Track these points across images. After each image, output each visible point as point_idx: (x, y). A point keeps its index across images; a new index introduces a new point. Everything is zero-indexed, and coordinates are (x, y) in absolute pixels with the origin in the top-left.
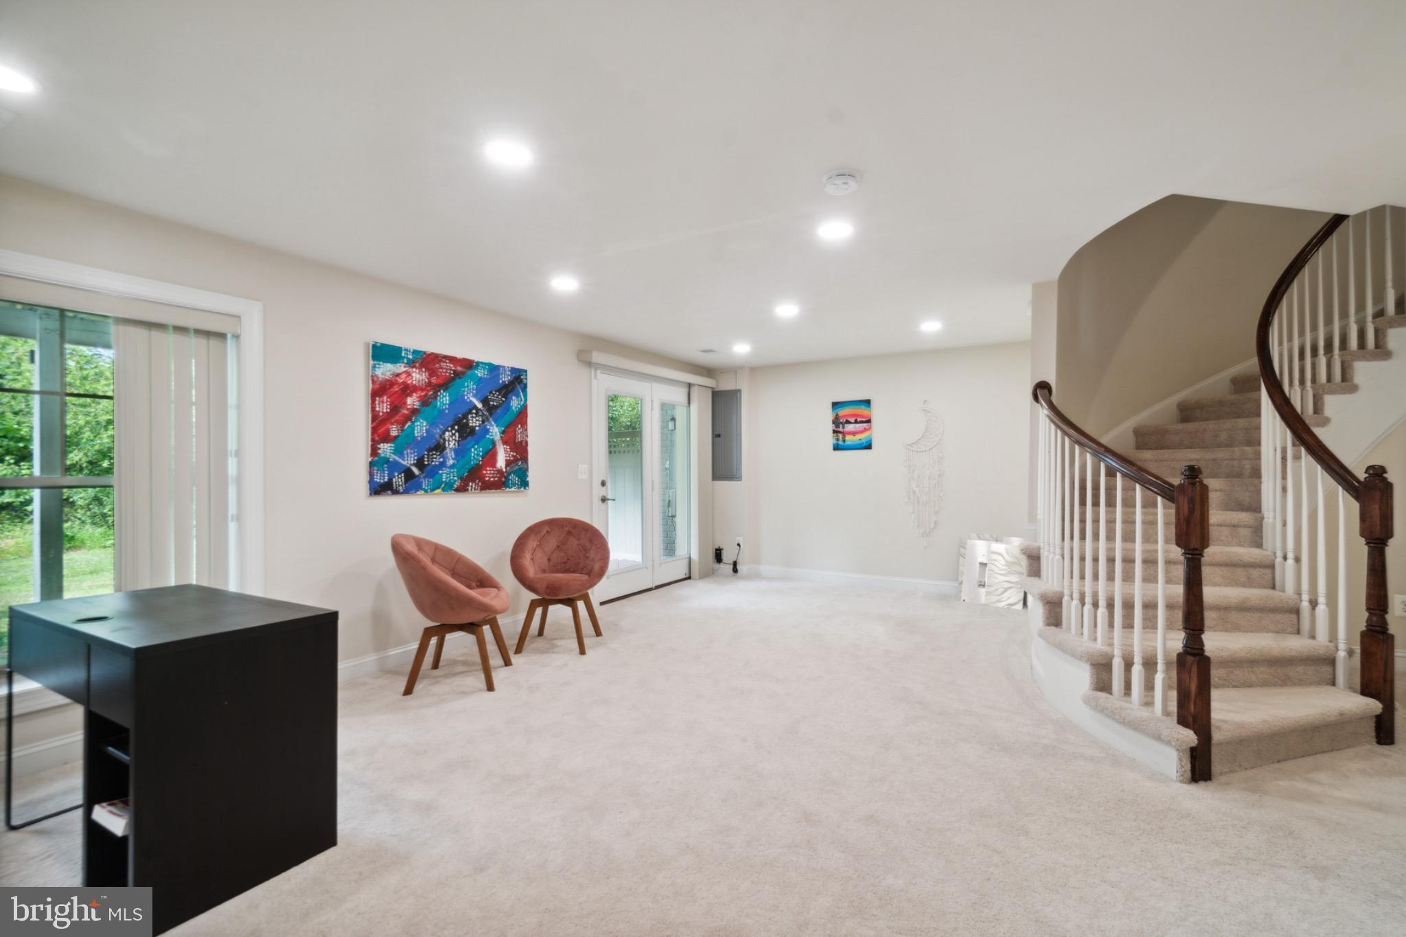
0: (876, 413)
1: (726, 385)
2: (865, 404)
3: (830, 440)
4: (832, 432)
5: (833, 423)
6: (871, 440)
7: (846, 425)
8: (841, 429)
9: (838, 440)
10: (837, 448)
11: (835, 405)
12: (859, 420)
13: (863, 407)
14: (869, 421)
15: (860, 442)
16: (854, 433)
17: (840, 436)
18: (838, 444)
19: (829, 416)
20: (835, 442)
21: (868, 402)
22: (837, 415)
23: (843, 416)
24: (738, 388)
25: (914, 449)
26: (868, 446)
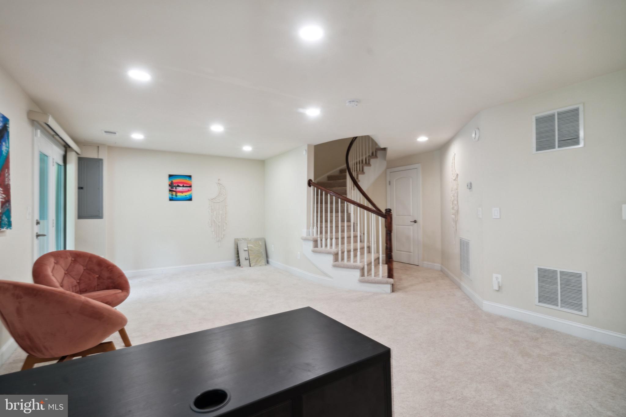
0: (194, 182)
1: (91, 154)
2: (189, 178)
3: (167, 195)
4: (168, 190)
5: (170, 185)
6: (192, 196)
7: (177, 188)
8: (174, 189)
9: (172, 195)
10: (171, 199)
11: (170, 176)
12: (185, 185)
13: (188, 179)
14: (190, 186)
15: (186, 197)
16: (182, 192)
17: (174, 193)
18: (172, 197)
19: (167, 182)
20: (171, 196)
21: (190, 177)
22: (172, 182)
23: (176, 183)
24: (100, 157)
25: (214, 201)
26: (190, 199)
